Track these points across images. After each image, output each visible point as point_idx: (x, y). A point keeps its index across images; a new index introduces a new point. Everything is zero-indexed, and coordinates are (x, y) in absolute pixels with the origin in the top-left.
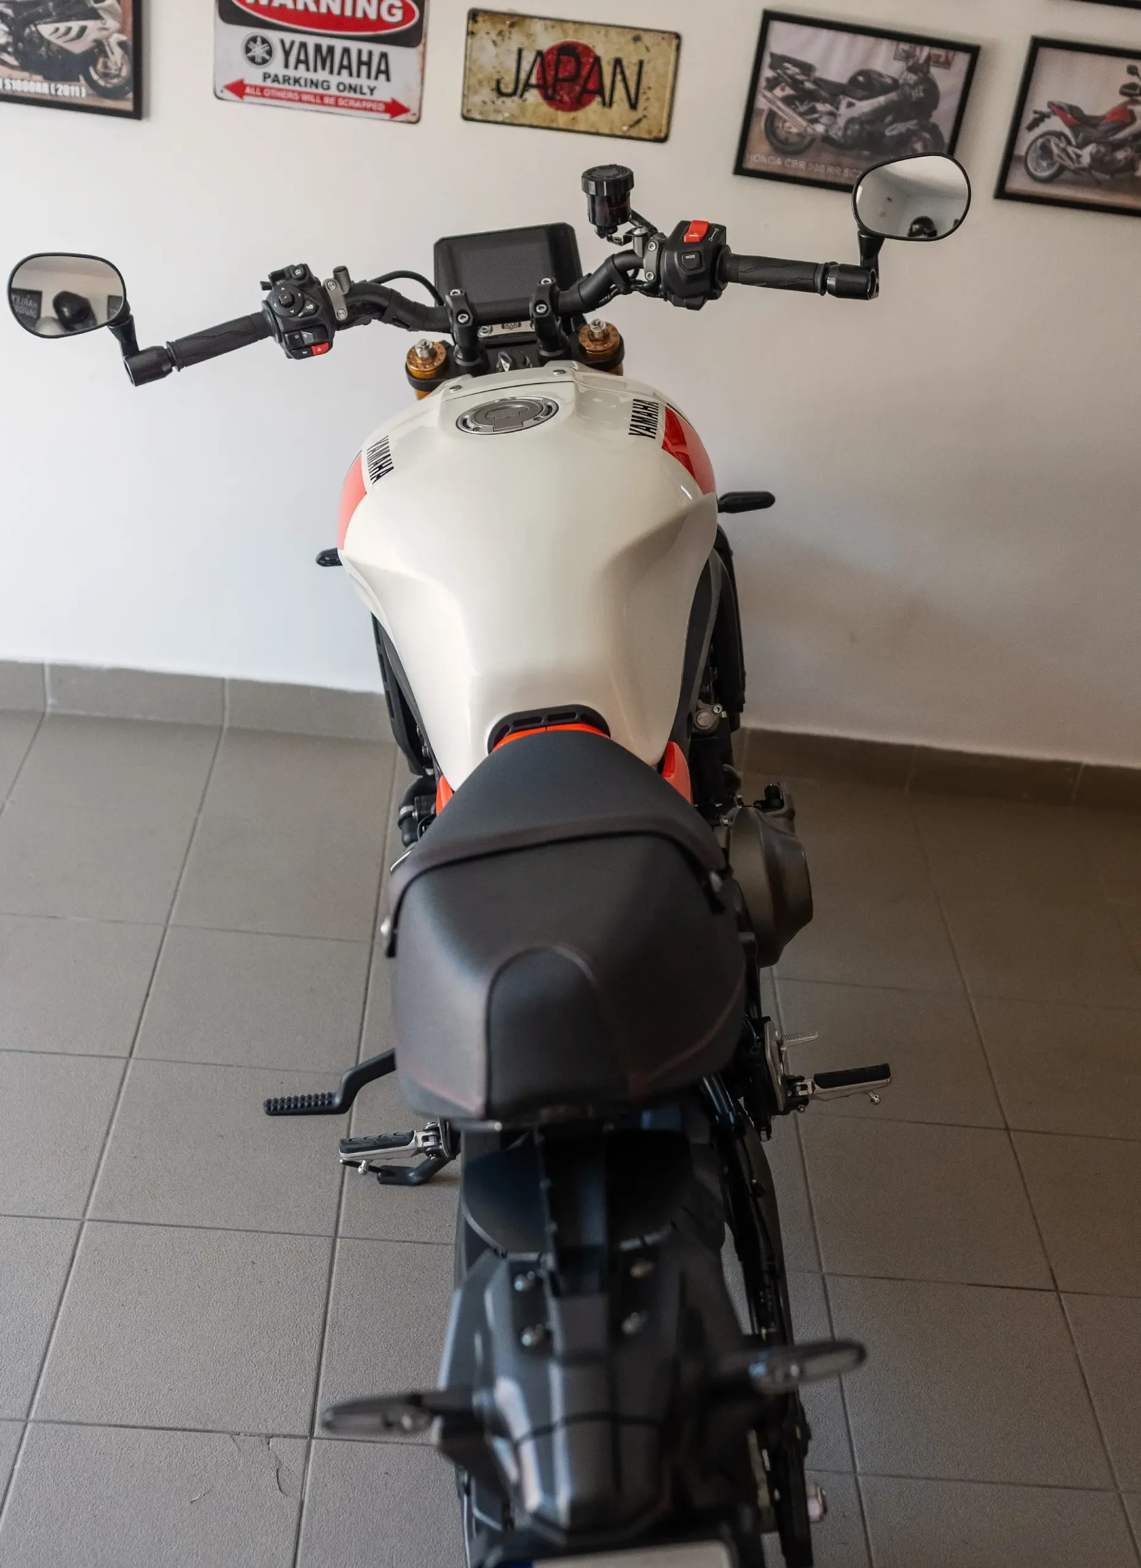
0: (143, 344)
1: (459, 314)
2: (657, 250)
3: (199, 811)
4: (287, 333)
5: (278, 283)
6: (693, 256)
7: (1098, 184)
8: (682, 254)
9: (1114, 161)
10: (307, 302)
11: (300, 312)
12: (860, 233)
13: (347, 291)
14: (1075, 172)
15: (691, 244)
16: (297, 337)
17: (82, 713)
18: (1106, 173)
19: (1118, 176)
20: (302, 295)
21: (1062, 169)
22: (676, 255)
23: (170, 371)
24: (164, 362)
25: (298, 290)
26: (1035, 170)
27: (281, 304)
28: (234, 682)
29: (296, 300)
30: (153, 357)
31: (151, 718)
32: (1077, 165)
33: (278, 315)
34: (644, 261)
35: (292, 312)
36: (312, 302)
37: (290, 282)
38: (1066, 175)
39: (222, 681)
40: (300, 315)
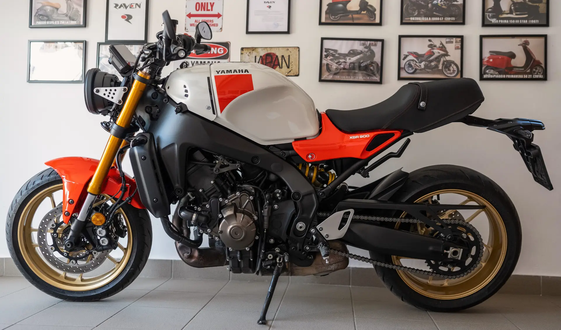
7: (428, 73)
9: (431, 65)
18: (430, 69)
19: (434, 70)
21: (416, 70)
26: (408, 71)
32: (420, 68)
38: (418, 71)
39: (171, 261)
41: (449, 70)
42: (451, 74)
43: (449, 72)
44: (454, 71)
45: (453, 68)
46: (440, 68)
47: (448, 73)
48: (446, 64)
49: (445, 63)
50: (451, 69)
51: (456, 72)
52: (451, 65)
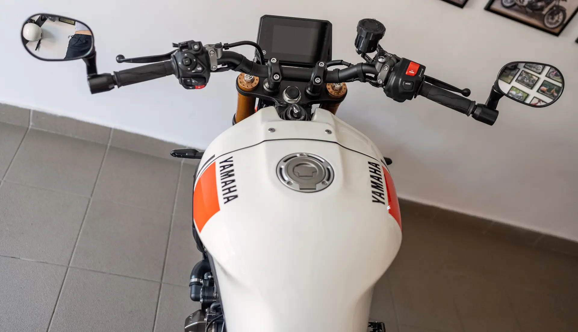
0: (100, 71)
1: (275, 74)
2: (388, 71)
3: (91, 196)
4: (183, 77)
5: (183, 50)
6: (410, 84)
7: (526, 13)
8: (405, 81)
9: (536, 6)
10: (198, 66)
11: (193, 70)
12: (493, 87)
13: (220, 57)
14: (520, 7)
15: (410, 76)
16: (188, 81)
17: (45, 130)
18: (531, 9)
19: (536, 12)
20: (196, 60)
21: (515, 4)
22: (400, 80)
23: (113, 88)
24: (111, 84)
25: (194, 57)
26: (505, 2)
27: (184, 64)
28: (116, 130)
29: (192, 63)
30: (104, 80)
31: (76, 137)
32: (521, 4)
33: (181, 69)
34: (379, 74)
35: (189, 69)
36: (202, 66)
37: (190, 51)
38: (516, 7)
39: (110, 129)
40: (193, 71)
41: (553, 19)
42: (551, 24)
43: (550, 20)
44: (557, 21)
45: (559, 18)
46: (544, 12)
47: (548, 22)
48: (555, 11)
49: (555, 8)
50: (556, 18)
51: (558, 24)
52: (558, 13)
